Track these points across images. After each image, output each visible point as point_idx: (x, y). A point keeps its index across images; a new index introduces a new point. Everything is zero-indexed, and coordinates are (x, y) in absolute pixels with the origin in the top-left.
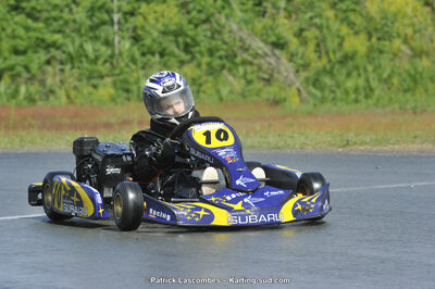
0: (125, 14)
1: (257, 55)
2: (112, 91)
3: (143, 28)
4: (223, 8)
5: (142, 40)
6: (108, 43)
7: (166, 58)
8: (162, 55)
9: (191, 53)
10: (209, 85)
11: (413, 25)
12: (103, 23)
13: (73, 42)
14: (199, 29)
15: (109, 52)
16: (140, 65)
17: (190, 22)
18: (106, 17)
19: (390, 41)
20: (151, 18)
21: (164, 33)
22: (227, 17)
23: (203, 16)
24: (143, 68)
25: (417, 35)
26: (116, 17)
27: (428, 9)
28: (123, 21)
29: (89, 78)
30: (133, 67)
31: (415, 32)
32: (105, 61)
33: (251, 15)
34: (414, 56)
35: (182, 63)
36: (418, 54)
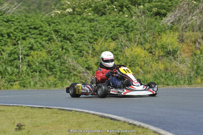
0: (24, 55)
1: (80, 72)
2: (19, 87)
3: (32, 61)
4: (66, 53)
5: (32, 66)
6: (17, 67)
7: (42, 73)
8: (40, 72)
9: (52, 71)
10: (60, 84)
11: (144, 61)
12: (15, 59)
13: (2, 67)
14: (56, 62)
15: (17, 71)
16: (30, 76)
17: (52, 59)
18: (16, 56)
19: (135, 67)
20: (35, 57)
21: (41, 63)
22: (67, 57)
23: (57, 56)
24: (32, 77)
25: (146, 65)
26: (21, 57)
27: (151, 54)
28: (23, 58)
29: (9, 82)
30: (28, 77)
31: (145, 64)
32: (16, 75)
33: (77, 56)
34: (144, 74)
35: (48, 75)
36: (146, 73)
